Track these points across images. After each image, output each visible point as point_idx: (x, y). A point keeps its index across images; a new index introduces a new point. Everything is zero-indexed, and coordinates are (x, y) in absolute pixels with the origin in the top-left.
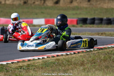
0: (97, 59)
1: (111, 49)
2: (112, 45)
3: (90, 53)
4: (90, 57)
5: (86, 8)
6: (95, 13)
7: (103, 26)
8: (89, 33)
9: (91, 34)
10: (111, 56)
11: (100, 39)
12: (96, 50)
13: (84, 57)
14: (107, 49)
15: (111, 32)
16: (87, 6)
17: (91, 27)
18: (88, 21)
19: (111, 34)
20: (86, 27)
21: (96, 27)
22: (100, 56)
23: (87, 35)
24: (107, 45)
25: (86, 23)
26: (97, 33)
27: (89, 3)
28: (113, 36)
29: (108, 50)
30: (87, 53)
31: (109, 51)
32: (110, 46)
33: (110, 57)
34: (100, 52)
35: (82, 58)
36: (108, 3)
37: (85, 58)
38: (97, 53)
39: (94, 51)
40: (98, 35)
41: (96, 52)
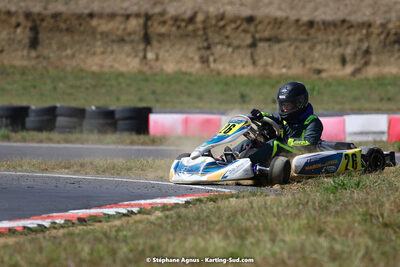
0: (66, 259)
1: (117, 223)
2: (120, 206)
3: (40, 235)
4: (41, 250)
5: (23, 71)
6: (55, 88)
7: (85, 136)
8: (34, 161)
9: (43, 167)
10: (115, 246)
11: (76, 185)
12: (62, 226)
13: (18, 248)
14: (100, 221)
15: (115, 161)
16: (25, 63)
17: (41, 141)
18: (31, 120)
19: (114, 168)
20: (24, 140)
21: (58, 142)
22: (76, 247)
23: (26, 171)
24: (100, 206)
25: (23, 127)
26: (63, 164)
27: (33, 54)
28: (123, 173)
29: (105, 226)
30: (29, 237)
31: (111, 227)
32: (111, 211)
33: (113, 253)
34: (77, 231)
35: (11, 256)
36: (103, 53)
37: (20, 252)
38: (64, 235)
39: (55, 228)
40: (67, 171)
41: (62, 231)
